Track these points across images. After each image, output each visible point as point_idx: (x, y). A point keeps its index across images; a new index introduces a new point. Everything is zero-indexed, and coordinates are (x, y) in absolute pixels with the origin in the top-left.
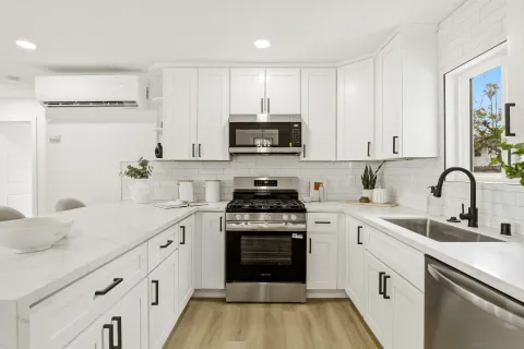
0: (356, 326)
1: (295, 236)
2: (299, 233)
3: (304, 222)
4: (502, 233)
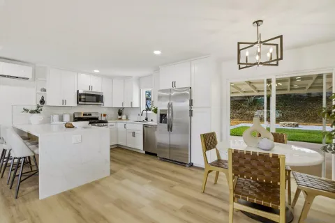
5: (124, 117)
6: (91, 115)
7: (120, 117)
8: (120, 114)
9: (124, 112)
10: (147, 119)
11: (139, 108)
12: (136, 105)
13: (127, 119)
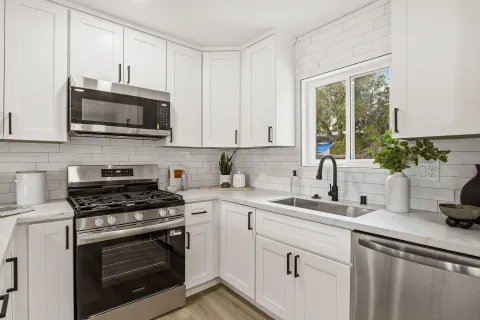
0: (243, 310)
1: (174, 233)
2: (176, 229)
3: (182, 216)
4: (361, 203)
5: (238, 179)
6: (129, 172)
7: (225, 179)
8: (226, 168)
9: (237, 162)
10: (334, 193)
11: (294, 151)
12: (284, 137)
13: (248, 185)
